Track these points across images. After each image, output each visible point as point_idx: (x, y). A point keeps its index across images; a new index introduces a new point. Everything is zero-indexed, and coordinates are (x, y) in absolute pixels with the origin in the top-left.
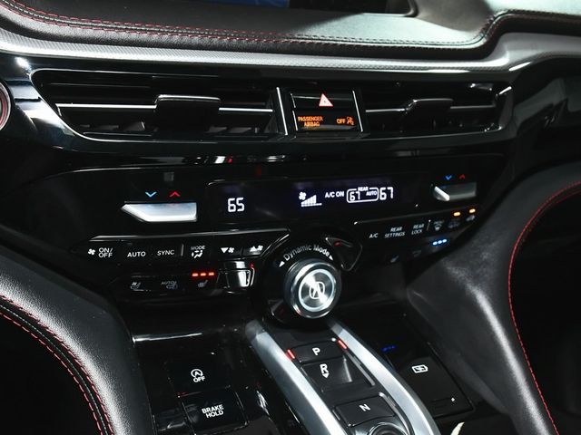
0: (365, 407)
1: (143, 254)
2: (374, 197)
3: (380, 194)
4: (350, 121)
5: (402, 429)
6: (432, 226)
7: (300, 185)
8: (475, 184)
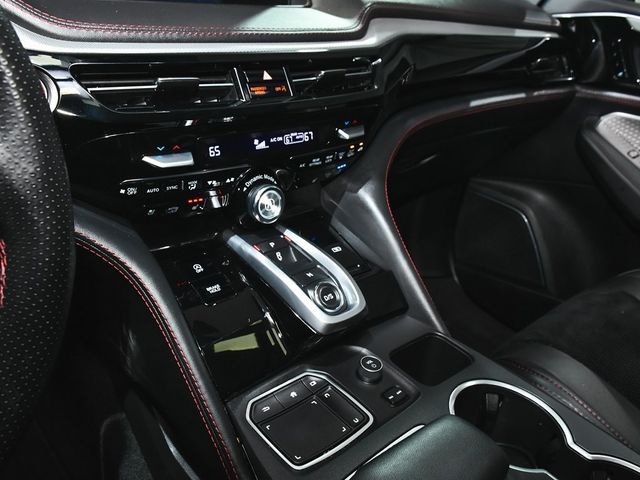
0: (310, 275)
1: (157, 190)
2: (301, 139)
3: (305, 137)
4: (284, 88)
5: (332, 284)
6: (338, 156)
7: (254, 135)
8: (362, 127)
